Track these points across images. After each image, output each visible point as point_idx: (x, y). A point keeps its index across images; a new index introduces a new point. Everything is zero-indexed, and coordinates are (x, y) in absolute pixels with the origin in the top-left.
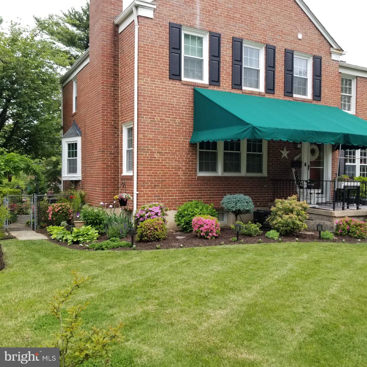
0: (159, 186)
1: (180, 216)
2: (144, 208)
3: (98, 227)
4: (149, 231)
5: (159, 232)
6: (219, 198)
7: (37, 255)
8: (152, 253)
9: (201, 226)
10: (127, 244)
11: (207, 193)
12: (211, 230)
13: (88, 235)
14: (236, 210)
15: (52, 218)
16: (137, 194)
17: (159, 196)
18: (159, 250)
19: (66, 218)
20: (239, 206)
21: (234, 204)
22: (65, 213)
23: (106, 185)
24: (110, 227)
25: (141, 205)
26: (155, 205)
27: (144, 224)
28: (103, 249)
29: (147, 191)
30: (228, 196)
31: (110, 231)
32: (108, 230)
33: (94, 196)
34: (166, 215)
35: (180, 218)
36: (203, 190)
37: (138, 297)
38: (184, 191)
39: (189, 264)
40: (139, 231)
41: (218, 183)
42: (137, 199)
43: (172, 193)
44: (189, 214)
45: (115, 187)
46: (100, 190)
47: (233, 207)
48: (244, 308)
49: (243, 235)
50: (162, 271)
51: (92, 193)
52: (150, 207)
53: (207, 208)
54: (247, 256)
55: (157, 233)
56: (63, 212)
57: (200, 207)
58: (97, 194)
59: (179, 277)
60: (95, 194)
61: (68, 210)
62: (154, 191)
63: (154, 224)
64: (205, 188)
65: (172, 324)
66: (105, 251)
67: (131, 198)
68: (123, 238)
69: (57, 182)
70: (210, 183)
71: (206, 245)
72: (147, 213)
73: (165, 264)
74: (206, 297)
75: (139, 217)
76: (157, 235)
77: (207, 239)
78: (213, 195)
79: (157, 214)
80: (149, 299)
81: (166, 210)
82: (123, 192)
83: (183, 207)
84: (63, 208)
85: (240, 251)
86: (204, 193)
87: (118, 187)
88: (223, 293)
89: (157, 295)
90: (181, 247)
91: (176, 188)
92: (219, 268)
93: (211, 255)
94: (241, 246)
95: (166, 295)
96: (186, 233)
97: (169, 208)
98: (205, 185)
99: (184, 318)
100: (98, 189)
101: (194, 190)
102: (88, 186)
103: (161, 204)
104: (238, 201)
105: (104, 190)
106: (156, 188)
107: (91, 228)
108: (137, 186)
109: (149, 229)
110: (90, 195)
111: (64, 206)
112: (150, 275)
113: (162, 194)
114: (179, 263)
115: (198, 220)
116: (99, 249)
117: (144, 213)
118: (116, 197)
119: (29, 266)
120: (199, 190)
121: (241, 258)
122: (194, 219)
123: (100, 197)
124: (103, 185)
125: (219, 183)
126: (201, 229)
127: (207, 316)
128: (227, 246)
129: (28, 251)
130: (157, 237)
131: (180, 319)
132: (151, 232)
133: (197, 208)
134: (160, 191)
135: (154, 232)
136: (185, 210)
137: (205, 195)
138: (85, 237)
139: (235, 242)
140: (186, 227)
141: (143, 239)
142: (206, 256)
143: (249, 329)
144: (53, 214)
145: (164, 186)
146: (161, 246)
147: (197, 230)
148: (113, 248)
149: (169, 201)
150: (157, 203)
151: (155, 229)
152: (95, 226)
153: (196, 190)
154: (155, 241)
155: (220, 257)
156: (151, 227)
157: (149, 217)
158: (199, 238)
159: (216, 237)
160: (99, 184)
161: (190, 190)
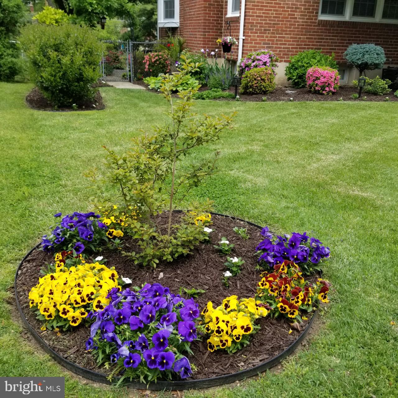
0: (270, 30)
1: (293, 67)
2: (251, 56)
3: (198, 76)
4: (255, 82)
5: (267, 83)
6: (342, 49)
7: (136, 101)
8: (257, 104)
9: (317, 78)
10: (230, 95)
11: (328, 42)
12: (329, 84)
13: (187, 84)
14: (362, 64)
15: (149, 69)
16: (243, 40)
17: (269, 44)
18: (266, 102)
19: (163, 70)
20: (367, 59)
21: (361, 55)
22: (163, 64)
23: (208, 29)
24: (211, 77)
25: (247, 54)
26: (264, 53)
27: (250, 74)
28: (203, 99)
29: (254, 36)
30: (355, 46)
31: (211, 81)
32: (209, 80)
33: (193, 43)
34: (276, 65)
35: (292, 71)
36: (323, 39)
37: (242, 139)
38: (300, 38)
39: (300, 115)
40: (244, 82)
41: (343, 30)
42: (243, 46)
43: (285, 41)
44: (303, 66)
45: (217, 32)
46: (201, 35)
47: (359, 59)
48: (360, 156)
49: (366, 92)
50: (268, 120)
51: (192, 40)
52: (258, 55)
53: (326, 60)
54: (369, 112)
55: (264, 84)
56: (160, 63)
57: (318, 58)
58: (197, 41)
59: (287, 126)
60: (194, 40)
61: (165, 60)
62: (263, 37)
63: (261, 73)
64: (326, 36)
65: (278, 162)
66: (206, 100)
67: (237, 43)
68: (225, 90)
69: (151, 37)
70: (333, 30)
71: (320, 100)
72: (254, 62)
73: (272, 114)
74: (318, 143)
75: (244, 67)
76: (264, 87)
77: (322, 94)
78: (335, 46)
79: (265, 64)
80: (254, 141)
81: (276, 61)
82: (228, 36)
83: (296, 57)
84: (160, 58)
85: (362, 107)
86: (325, 42)
87: (221, 33)
88: (337, 142)
89: (262, 138)
90: (291, 100)
91: (290, 34)
92: (334, 121)
93: (326, 109)
94: (363, 103)
95: (272, 140)
96: (298, 88)
97: (279, 59)
98: (326, 33)
99: (291, 158)
100: (199, 35)
101: (312, 38)
102: (187, 32)
103: (271, 52)
104: (367, 52)
105: (205, 35)
106: (266, 33)
107: (190, 77)
108: (244, 29)
109: (255, 79)
110: (189, 43)
111: (161, 55)
112: (255, 122)
113: (273, 41)
114: (288, 114)
115: (315, 72)
116: (199, 98)
117: (250, 62)
118: (220, 40)
119: (129, 108)
120: (319, 39)
121: (362, 113)
122: (310, 70)
123: (200, 44)
124: (204, 29)
125: (345, 30)
126: (316, 82)
127: (317, 159)
128: (345, 102)
129: (127, 97)
130: (263, 89)
131: (287, 159)
132: (257, 83)
133: (315, 58)
134: (271, 37)
135: (261, 83)
136: (298, 61)
137: (325, 46)
138: (185, 86)
139: (356, 99)
140: (298, 82)
141: (248, 91)
142: (320, 110)
143: (364, 172)
144: (149, 65)
145: (276, 30)
146: (268, 99)
147: (311, 83)
148: (214, 98)
149: (280, 51)
150: (266, 51)
151: (262, 79)
152: (194, 76)
153: (315, 39)
154: (261, 94)
155: (336, 111)
156: (258, 77)
157: (256, 66)
158: (313, 94)
159: (333, 93)
160: (199, 28)
161: (307, 38)
